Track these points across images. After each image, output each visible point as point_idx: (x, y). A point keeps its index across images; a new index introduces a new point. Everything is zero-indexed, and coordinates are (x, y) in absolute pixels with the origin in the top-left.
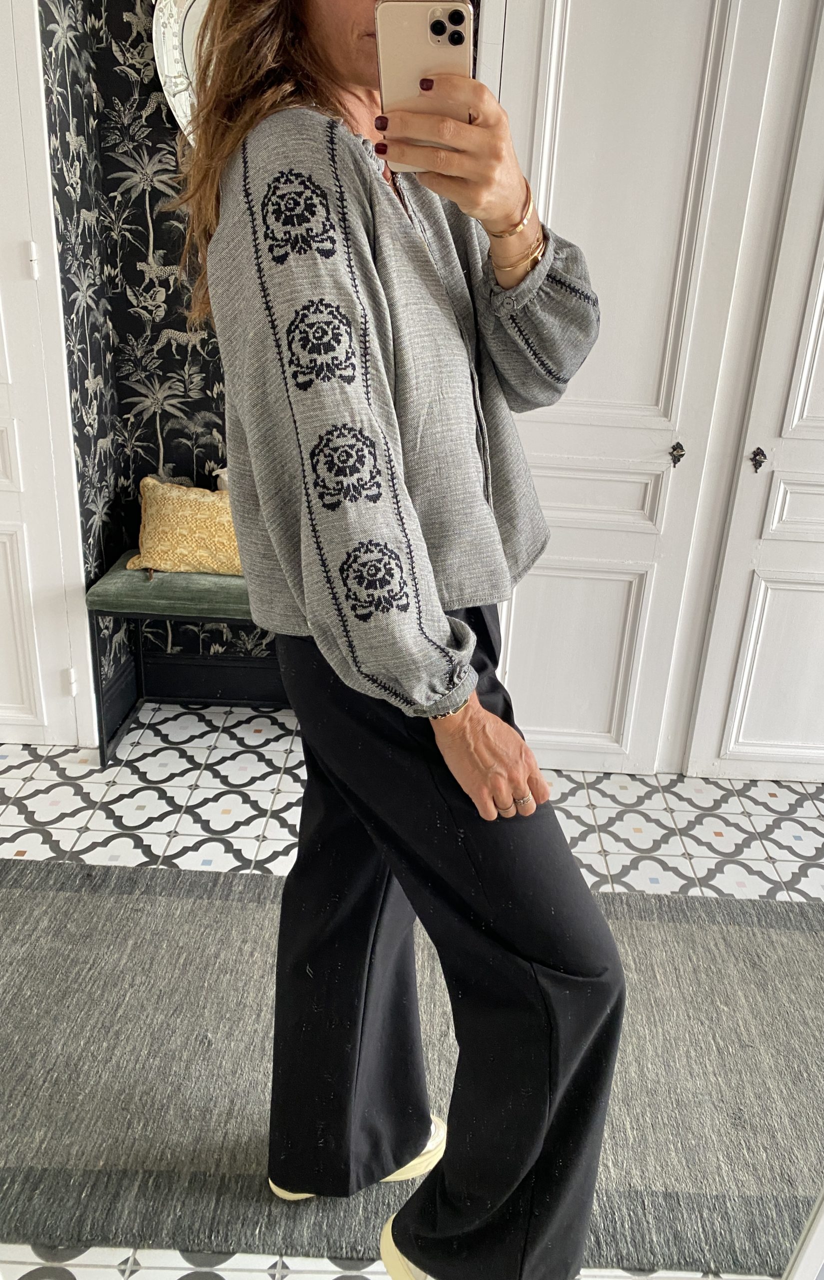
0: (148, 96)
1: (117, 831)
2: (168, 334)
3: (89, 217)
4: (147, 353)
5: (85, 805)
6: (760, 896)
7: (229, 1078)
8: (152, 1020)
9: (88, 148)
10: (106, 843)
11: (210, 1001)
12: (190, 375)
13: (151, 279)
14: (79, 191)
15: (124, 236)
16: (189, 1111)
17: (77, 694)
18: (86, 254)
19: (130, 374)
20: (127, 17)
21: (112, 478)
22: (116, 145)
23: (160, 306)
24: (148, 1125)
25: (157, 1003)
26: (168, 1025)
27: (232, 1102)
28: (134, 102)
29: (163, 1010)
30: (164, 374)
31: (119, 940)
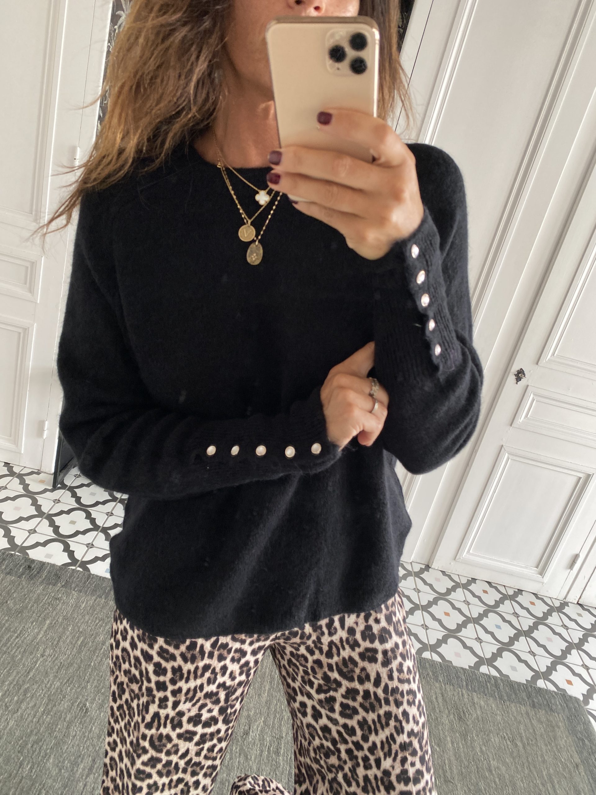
1: (54, 536)
5: (37, 514)
6: (469, 666)
7: (95, 740)
8: (51, 685)
10: (45, 544)
11: (93, 677)
16: (63, 762)
17: (46, 438)
24: (33, 768)
25: (57, 672)
26: (61, 691)
27: (94, 760)
29: (59, 679)
31: (40, 619)
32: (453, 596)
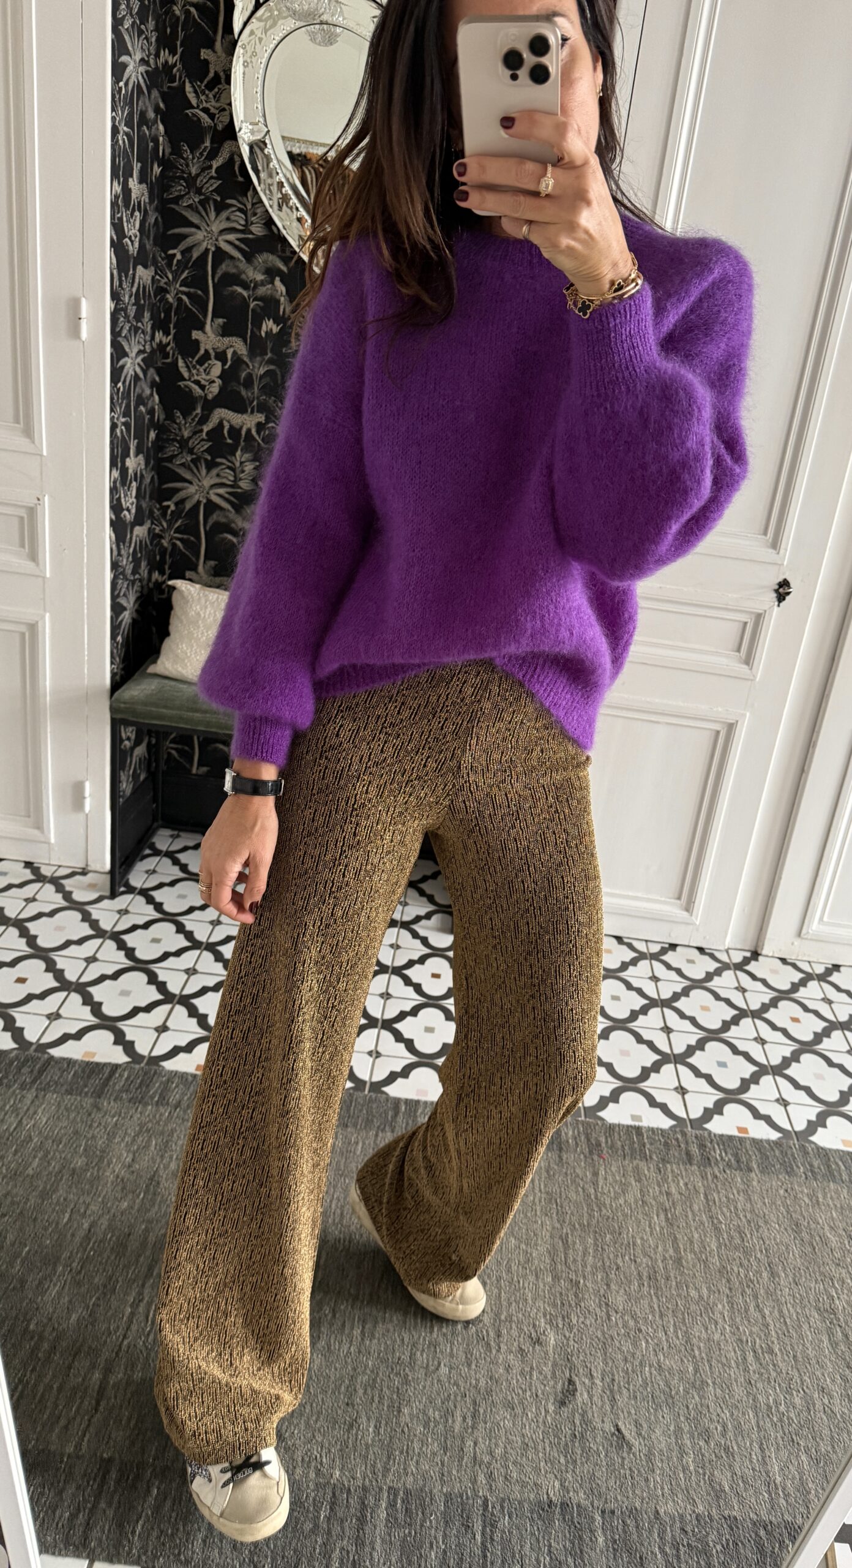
0: (221, 145)
2: (221, 414)
3: (144, 274)
4: (195, 433)
5: (93, 933)
9: (150, 198)
10: (116, 976)
12: (241, 463)
13: (206, 351)
14: (137, 245)
15: (180, 300)
17: (90, 811)
18: (139, 317)
19: (174, 456)
20: (205, 54)
21: (146, 572)
22: (182, 197)
23: (213, 382)
28: (204, 151)
30: (213, 459)
32: (803, 994)
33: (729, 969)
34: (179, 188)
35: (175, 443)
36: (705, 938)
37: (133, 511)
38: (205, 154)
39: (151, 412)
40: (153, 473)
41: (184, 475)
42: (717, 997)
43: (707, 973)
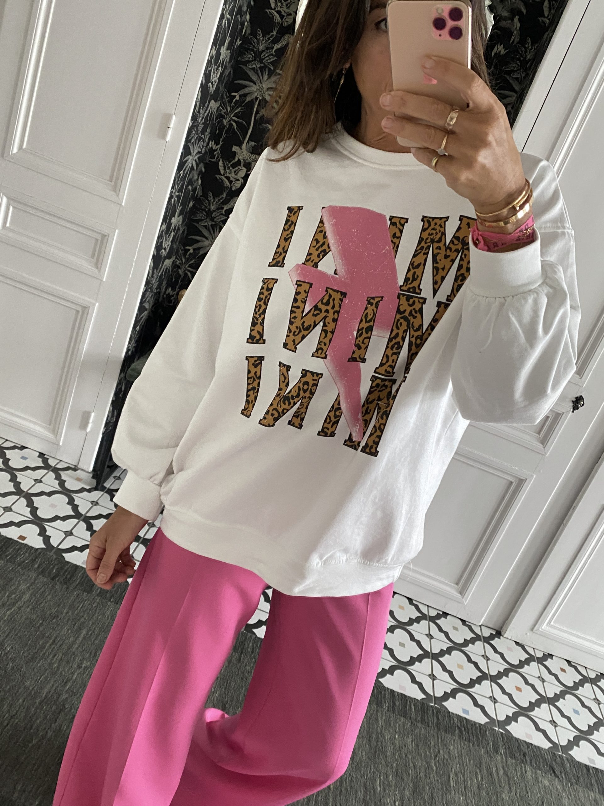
0: (283, 36)
3: (214, 106)
4: (218, 209)
5: (73, 514)
9: (230, 59)
10: (82, 549)
13: (239, 160)
14: (215, 87)
15: (231, 125)
17: (90, 431)
18: (204, 131)
19: (202, 220)
21: (164, 287)
22: (249, 62)
23: (238, 180)
28: (271, 37)
32: (525, 670)
33: (480, 640)
34: (249, 56)
35: (204, 212)
36: (468, 614)
37: (167, 250)
38: (271, 39)
39: (194, 190)
40: (185, 227)
41: (204, 233)
42: (469, 660)
43: (465, 639)
